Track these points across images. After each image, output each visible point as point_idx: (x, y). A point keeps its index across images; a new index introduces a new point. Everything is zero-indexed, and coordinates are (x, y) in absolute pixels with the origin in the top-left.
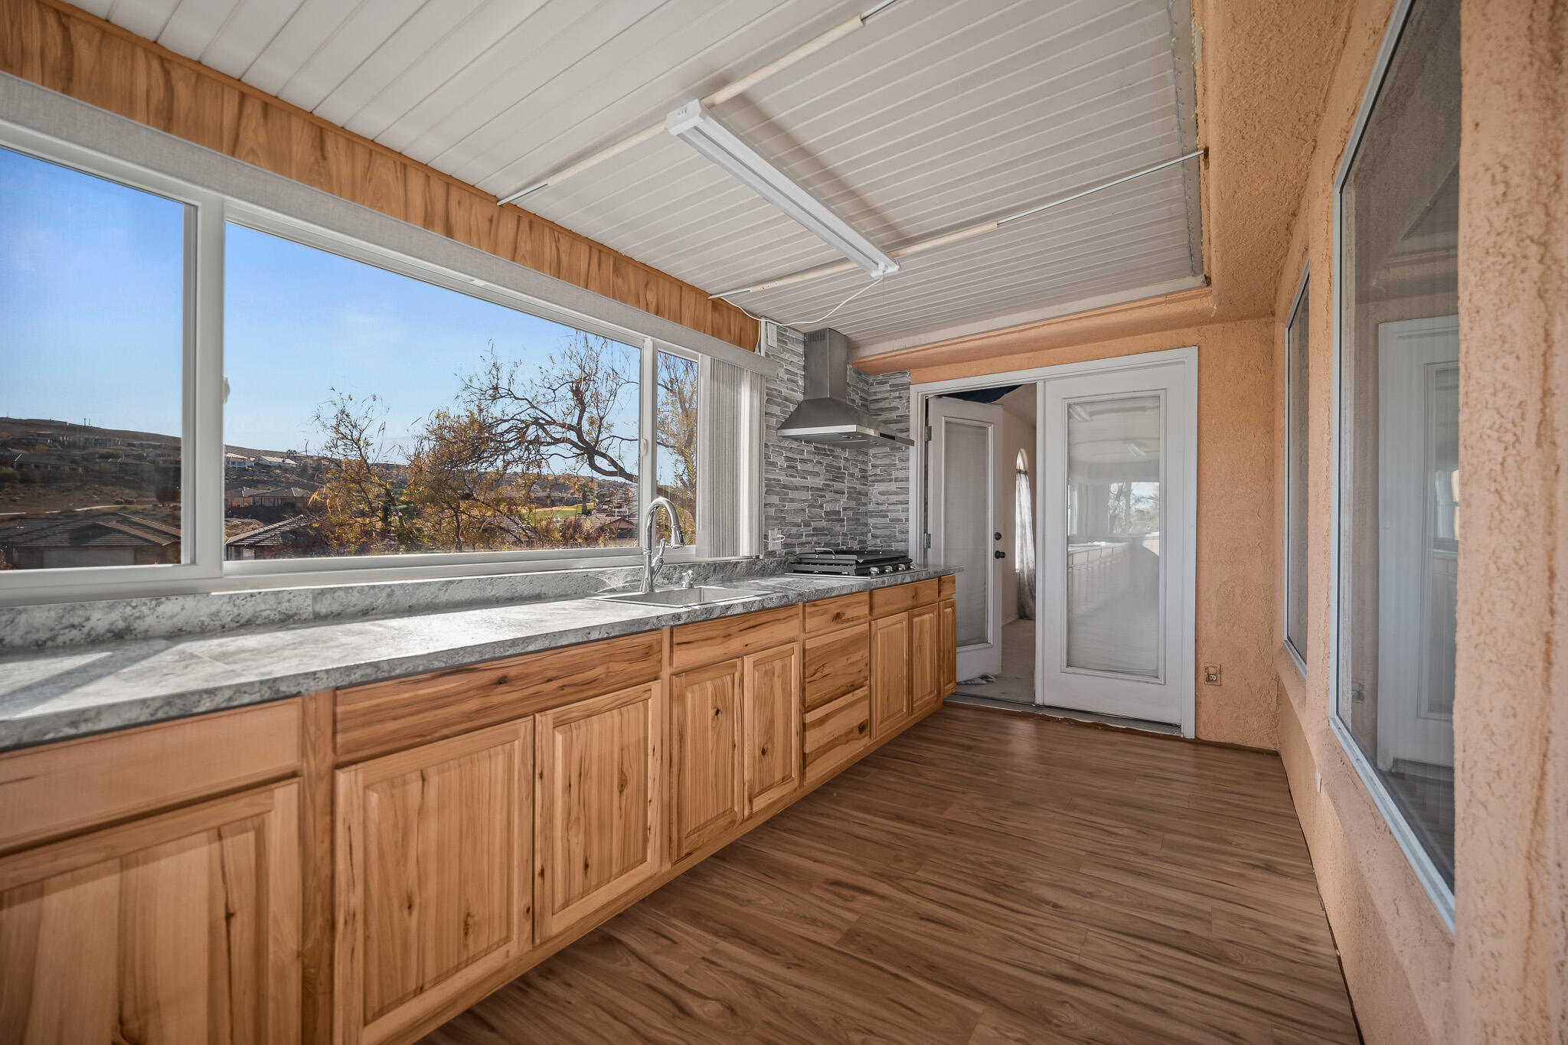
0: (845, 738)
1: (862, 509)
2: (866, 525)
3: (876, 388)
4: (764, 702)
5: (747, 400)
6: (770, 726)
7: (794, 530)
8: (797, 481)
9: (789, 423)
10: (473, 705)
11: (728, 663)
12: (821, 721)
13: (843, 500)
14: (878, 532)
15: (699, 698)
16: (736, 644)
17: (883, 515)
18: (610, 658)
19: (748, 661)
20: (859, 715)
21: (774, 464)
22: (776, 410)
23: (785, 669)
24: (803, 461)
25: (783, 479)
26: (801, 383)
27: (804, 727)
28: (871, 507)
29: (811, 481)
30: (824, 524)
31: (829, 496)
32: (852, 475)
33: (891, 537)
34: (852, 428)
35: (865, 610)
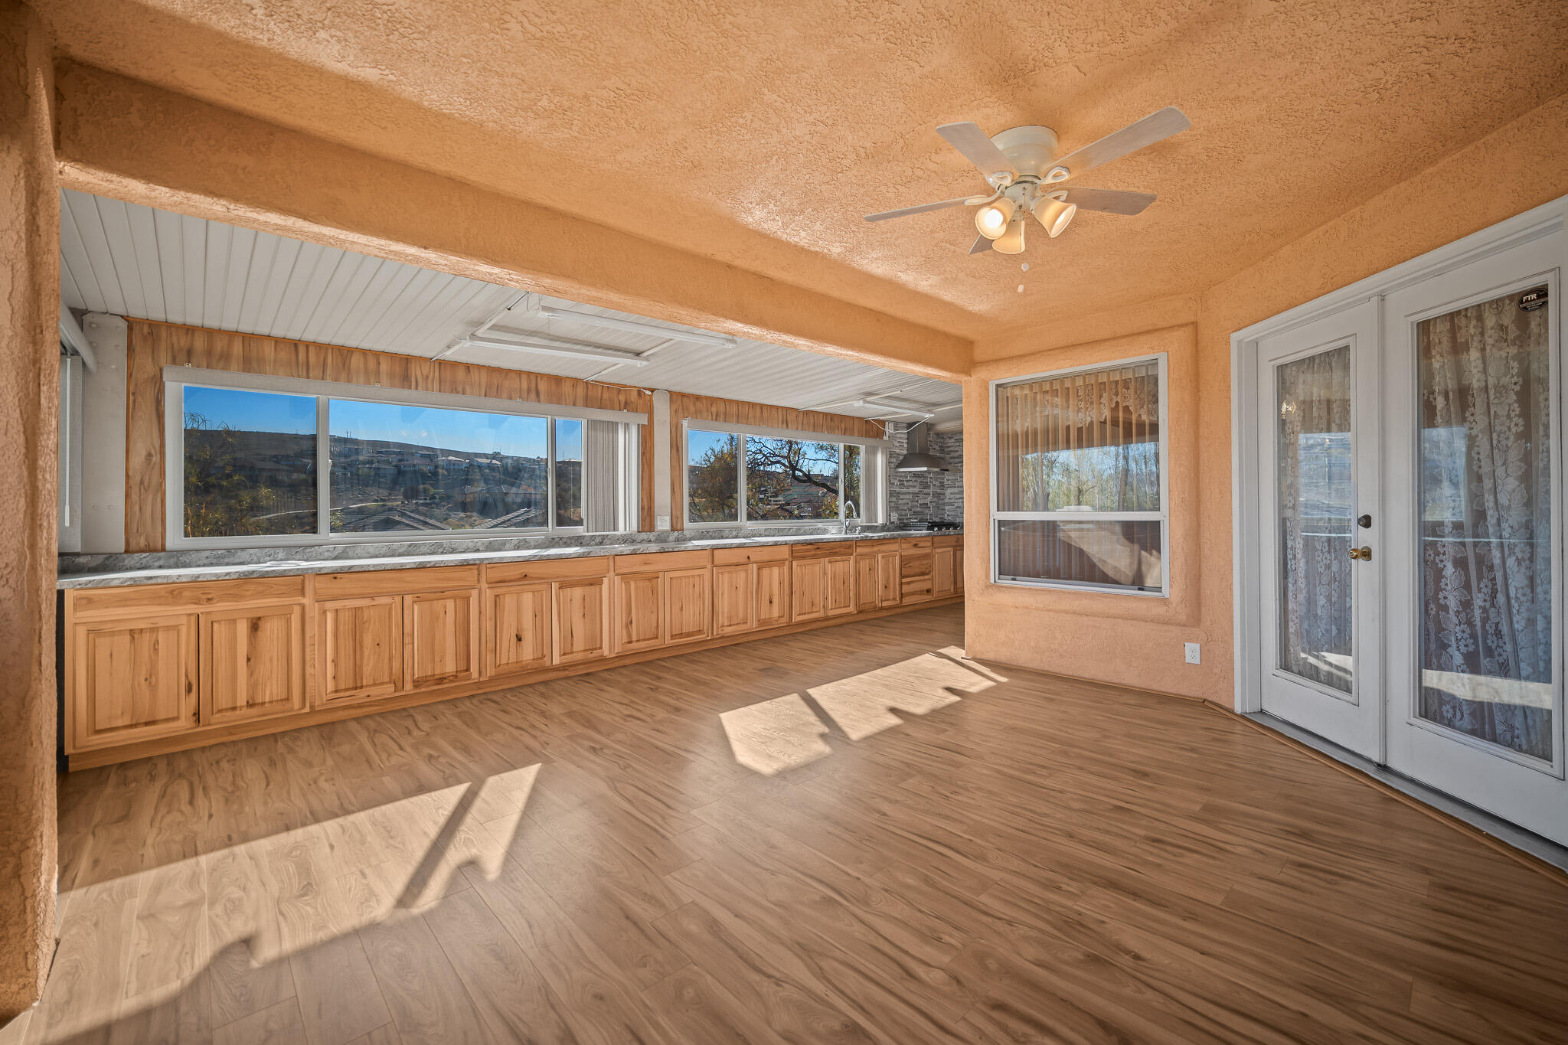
0: (921, 592)
1: (941, 502)
2: (944, 509)
3: (948, 440)
4: (886, 570)
5: (880, 460)
6: (888, 579)
7: (904, 512)
8: (905, 490)
9: (900, 465)
10: (813, 553)
11: (873, 556)
12: (909, 583)
13: (930, 498)
14: (950, 513)
15: (864, 565)
16: (876, 549)
17: (951, 504)
18: (841, 547)
19: (880, 556)
20: (927, 585)
21: (893, 484)
22: (894, 460)
23: (894, 561)
24: (907, 481)
25: (897, 490)
26: (906, 446)
27: (901, 584)
28: (946, 501)
29: (911, 490)
30: (919, 509)
31: (921, 496)
32: (935, 485)
33: (957, 516)
34: (925, 469)
35: (929, 544)
